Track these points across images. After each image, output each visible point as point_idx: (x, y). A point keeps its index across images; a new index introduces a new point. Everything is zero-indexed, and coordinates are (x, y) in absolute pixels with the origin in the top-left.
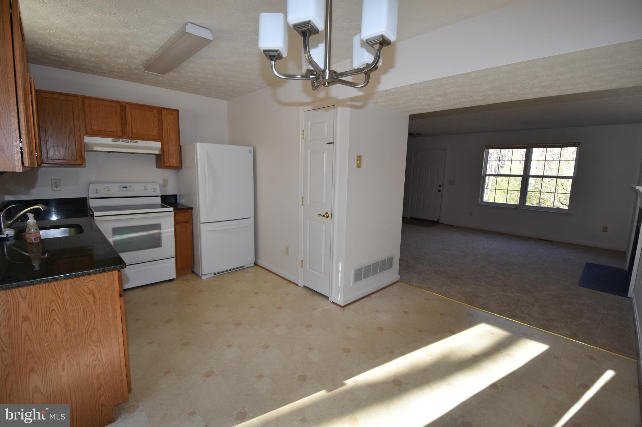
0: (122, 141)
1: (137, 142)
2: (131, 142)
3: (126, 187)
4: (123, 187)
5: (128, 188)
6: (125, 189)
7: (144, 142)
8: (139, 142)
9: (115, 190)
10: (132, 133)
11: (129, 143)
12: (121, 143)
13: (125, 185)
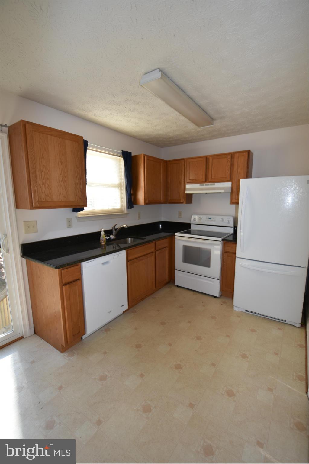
0: (206, 185)
1: (214, 185)
2: (210, 185)
3: (211, 218)
4: (209, 218)
5: (212, 219)
6: (210, 219)
7: (219, 184)
8: (216, 184)
9: (204, 220)
10: (212, 178)
11: (210, 186)
12: (205, 186)
13: (210, 217)
